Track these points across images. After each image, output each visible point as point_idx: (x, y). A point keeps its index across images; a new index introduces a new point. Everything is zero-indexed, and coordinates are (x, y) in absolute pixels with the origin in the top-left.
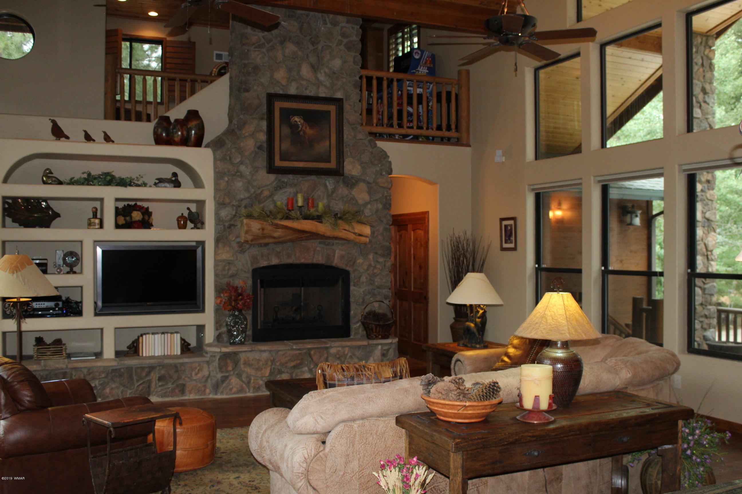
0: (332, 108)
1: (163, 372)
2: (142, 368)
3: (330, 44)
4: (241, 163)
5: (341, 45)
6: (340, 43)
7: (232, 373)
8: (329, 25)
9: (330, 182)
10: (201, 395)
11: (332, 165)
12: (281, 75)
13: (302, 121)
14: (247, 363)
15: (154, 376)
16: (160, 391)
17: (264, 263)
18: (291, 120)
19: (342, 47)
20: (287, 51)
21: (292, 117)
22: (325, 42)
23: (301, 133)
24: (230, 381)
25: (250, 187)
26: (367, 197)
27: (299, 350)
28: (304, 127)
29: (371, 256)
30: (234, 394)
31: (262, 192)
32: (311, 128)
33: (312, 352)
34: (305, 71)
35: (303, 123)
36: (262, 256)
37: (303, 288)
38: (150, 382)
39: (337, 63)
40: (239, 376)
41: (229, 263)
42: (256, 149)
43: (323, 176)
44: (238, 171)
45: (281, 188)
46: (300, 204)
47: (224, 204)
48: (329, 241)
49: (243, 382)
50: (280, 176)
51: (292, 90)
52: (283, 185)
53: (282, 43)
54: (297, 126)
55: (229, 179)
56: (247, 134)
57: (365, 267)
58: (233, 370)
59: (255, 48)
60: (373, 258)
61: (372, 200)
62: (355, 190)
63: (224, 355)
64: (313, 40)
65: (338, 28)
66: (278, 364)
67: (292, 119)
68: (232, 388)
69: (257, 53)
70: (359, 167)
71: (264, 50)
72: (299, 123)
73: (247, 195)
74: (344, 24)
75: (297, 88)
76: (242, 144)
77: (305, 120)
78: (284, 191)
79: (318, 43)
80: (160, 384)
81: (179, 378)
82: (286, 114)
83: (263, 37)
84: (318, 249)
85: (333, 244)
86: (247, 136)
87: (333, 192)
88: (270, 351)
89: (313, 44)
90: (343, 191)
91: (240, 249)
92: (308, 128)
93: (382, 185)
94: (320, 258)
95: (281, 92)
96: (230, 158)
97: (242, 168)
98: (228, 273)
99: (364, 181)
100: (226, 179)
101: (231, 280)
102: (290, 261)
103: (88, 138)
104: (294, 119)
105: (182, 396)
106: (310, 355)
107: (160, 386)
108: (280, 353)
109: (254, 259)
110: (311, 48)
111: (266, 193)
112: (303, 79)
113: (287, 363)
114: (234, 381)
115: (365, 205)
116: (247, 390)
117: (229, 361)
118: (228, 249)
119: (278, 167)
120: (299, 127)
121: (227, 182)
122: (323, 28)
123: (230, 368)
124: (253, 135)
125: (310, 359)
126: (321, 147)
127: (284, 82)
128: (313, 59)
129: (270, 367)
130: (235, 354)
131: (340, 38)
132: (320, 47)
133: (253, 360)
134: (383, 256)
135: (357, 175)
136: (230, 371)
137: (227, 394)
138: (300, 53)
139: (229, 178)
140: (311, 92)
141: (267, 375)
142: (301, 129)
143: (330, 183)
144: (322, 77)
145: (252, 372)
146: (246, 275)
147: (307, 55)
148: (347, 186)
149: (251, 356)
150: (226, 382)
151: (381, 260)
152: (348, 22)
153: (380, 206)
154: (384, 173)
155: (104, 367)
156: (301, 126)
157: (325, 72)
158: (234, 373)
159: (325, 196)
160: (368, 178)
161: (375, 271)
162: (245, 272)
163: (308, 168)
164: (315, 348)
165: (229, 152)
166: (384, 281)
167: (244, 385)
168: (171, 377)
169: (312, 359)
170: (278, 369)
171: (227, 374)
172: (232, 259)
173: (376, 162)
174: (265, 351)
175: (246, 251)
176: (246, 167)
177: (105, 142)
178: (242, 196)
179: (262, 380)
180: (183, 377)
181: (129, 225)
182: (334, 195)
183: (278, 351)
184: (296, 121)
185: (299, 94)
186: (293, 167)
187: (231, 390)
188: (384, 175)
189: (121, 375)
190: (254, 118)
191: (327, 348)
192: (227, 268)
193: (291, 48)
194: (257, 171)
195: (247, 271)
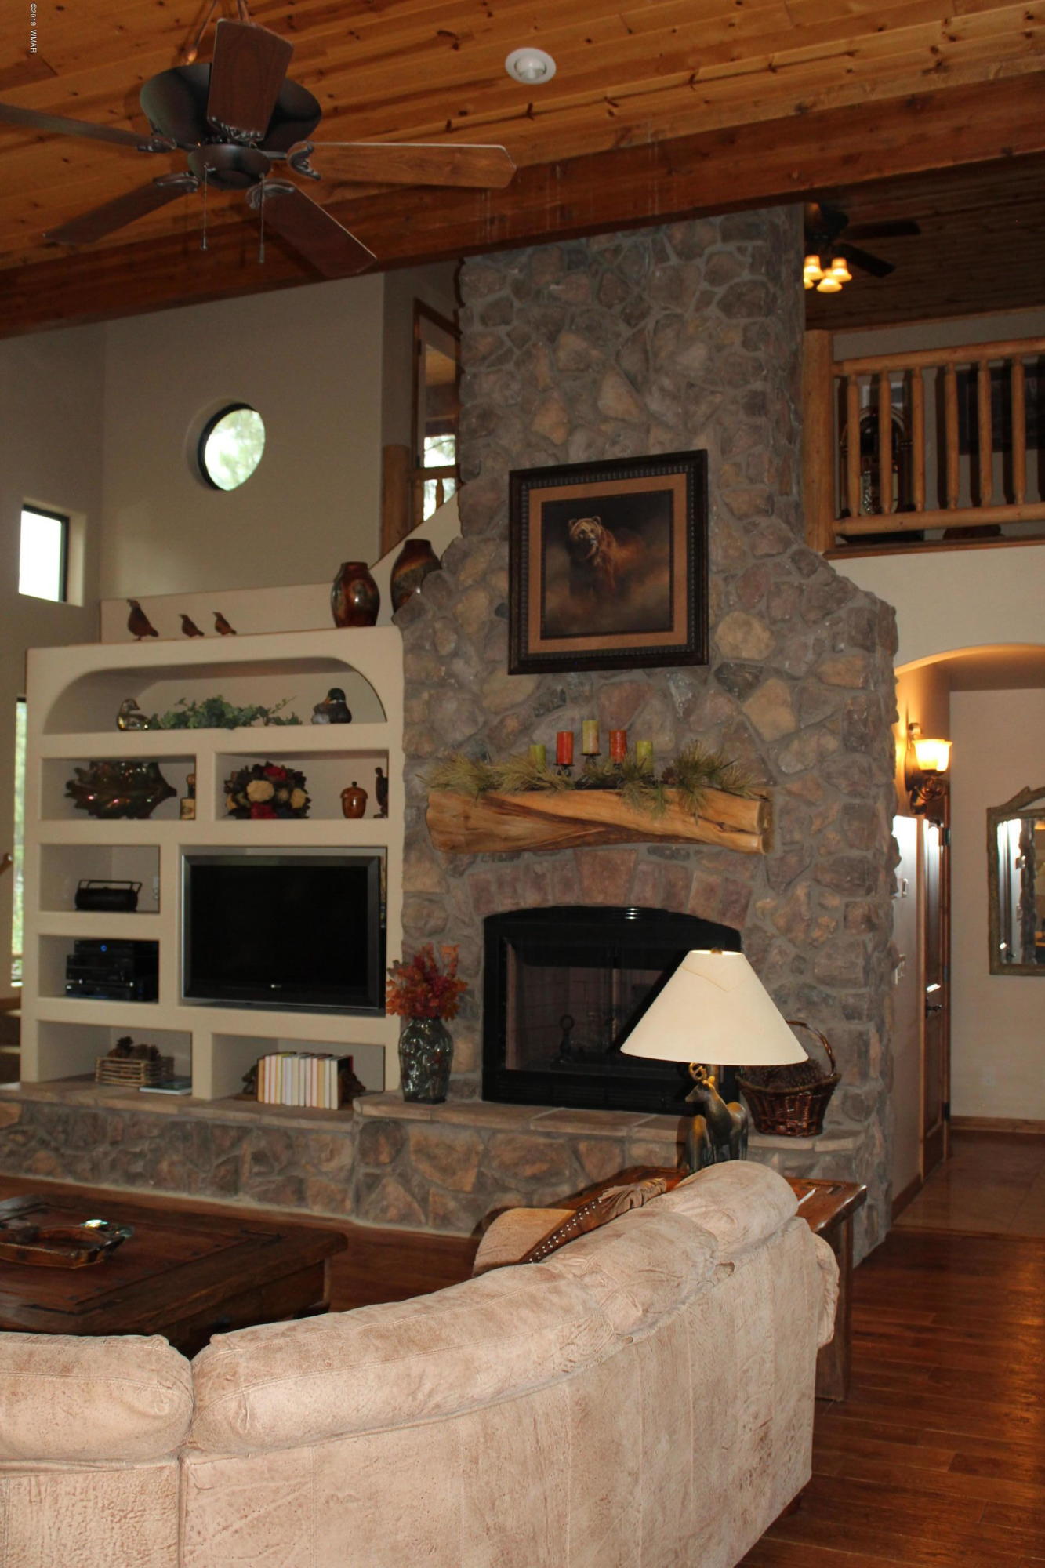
0: (677, 483)
1: (263, 1143)
2: (225, 1128)
3: (679, 311)
4: (455, 654)
5: (708, 304)
6: (705, 300)
7: (389, 1169)
8: (674, 260)
9: (678, 683)
10: (334, 1211)
11: (678, 636)
12: (548, 422)
13: (599, 529)
14: (422, 1150)
15: (247, 1149)
16: (257, 1186)
17: (504, 904)
18: (571, 532)
19: (713, 311)
20: (562, 354)
21: (574, 523)
22: (666, 309)
23: (598, 560)
24: (384, 1187)
25: (477, 711)
26: (785, 719)
27: (548, 1135)
28: (605, 543)
29: (801, 891)
30: (390, 1221)
31: (502, 722)
32: (622, 542)
33: (582, 1147)
34: (613, 397)
35: (602, 533)
36: (501, 884)
37: (615, 971)
38: (237, 1161)
39: (695, 357)
40: (404, 1180)
41: (431, 901)
42: (494, 617)
43: (658, 670)
44: (451, 674)
45: (549, 710)
46: (589, 745)
47: (419, 757)
48: (674, 847)
49: (413, 1195)
50: (549, 678)
51: (577, 455)
52: (552, 702)
53: (552, 338)
54: (587, 543)
55: (431, 696)
56: (470, 582)
57: (782, 922)
58: (391, 1162)
59: (488, 367)
60: (808, 895)
61: (803, 726)
62: (751, 700)
63: (374, 1123)
64: (628, 311)
65: (699, 262)
66: (495, 1164)
67: (574, 528)
68: (388, 1207)
69: (492, 378)
70: (766, 636)
71: (510, 366)
72: (592, 536)
73: (468, 731)
74: (719, 246)
75: (589, 446)
76: (460, 608)
77: (606, 524)
78: (555, 717)
79: (643, 315)
80: (256, 1169)
81: (292, 1163)
82: (558, 517)
83: (509, 335)
84: (642, 867)
85: (688, 856)
86: (471, 586)
87: (688, 712)
88: (478, 1130)
89: (629, 320)
90: (717, 704)
91: (452, 866)
92: (614, 544)
93: (835, 680)
94: (648, 893)
95: (551, 463)
96: (434, 645)
97: (459, 666)
98: (425, 924)
99: (778, 673)
100: (425, 696)
101: (434, 941)
102: (571, 899)
103: (190, 629)
104: (578, 527)
105: (299, 1206)
106: (576, 1152)
107: (258, 1174)
108: (500, 1136)
109: (481, 892)
110: (626, 331)
111: (512, 724)
112: (606, 419)
113: (516, 1165)
114: (393, 1189)
115: (786, 740)
116: (423, 1218)
117: (382, 1140)
118: (427, 865)
119: (538, 655)
120: (591, 546)
121: (428, 703)
122: (658, 274)
123: (384, 1158)
124: (482, 581)
125: (576, 1165)
126: (650, 592)
127: (558, 436)
128: (631, 361)
129: (475, 1170)
130: (397, 1123)
131: (705, 285)
132: (651, 326)
133: (437, 1145)
134: (837, 888)
135: (757, 657)
136: (385, 1164)
137: (375, 1219)
138: (595, 353)
139: (432, 692)
140: (625, 449)
141: (468, 1188)
142: (597, 549)
143: (677, 687)
144: (655, 404)
145: (436, 1177)
146: (468, 932)
147: (618, 353)
148: (730, 690)
149: (433, 1134)
150: (377, 1191)
151: (835, 901)
152: (726, 237)
153: (831, 743)
154: (842, 646)
155: (159, 1115)
156: (595, 542)
157: (662, 389)
158: (394, 1170)
159: (668, 724)
160: (787, 664)
161: (816, 934)
162: (464, 922)
163: (613, 650)
164: (588, 1137)
165: (430, 631)
166: (840, 963)
167: (416, 1205)
168: (277, 1158)
169: (582, 1167)
170: (495, 1179)
171: (377, 1171)
172: (438, 890)
173: (812, 616)
174: (464, 1127)
175: (464, 870)
176: (467, 662)
177: (219, 634)
178: (459, 737)
179: (455, 1198)
180: (303, 1162)
181: (243, 812)
182: (692, 718)
183: (495, 1132)
184: (583, 532)
185: (594, 459)
186: (576, 652)
187: (384, 1210)
188: (841, 651)
189: (186, 1138)
190: (487, 540)
191: (621, 1141)
192: (425, 912)
193: (571, 343)
194: (492, 672)
195: (467, 920)
